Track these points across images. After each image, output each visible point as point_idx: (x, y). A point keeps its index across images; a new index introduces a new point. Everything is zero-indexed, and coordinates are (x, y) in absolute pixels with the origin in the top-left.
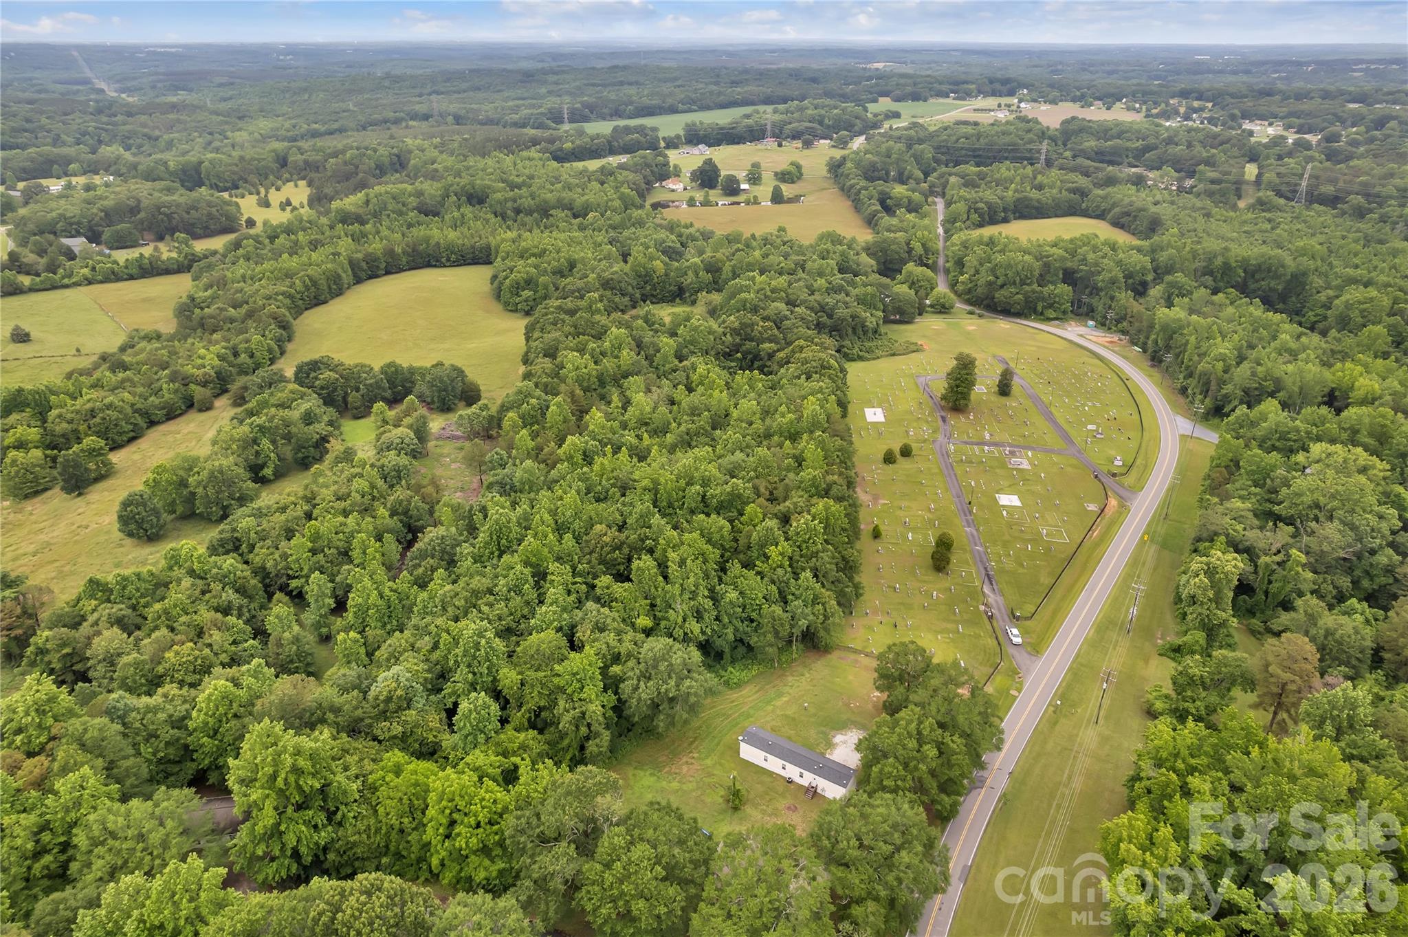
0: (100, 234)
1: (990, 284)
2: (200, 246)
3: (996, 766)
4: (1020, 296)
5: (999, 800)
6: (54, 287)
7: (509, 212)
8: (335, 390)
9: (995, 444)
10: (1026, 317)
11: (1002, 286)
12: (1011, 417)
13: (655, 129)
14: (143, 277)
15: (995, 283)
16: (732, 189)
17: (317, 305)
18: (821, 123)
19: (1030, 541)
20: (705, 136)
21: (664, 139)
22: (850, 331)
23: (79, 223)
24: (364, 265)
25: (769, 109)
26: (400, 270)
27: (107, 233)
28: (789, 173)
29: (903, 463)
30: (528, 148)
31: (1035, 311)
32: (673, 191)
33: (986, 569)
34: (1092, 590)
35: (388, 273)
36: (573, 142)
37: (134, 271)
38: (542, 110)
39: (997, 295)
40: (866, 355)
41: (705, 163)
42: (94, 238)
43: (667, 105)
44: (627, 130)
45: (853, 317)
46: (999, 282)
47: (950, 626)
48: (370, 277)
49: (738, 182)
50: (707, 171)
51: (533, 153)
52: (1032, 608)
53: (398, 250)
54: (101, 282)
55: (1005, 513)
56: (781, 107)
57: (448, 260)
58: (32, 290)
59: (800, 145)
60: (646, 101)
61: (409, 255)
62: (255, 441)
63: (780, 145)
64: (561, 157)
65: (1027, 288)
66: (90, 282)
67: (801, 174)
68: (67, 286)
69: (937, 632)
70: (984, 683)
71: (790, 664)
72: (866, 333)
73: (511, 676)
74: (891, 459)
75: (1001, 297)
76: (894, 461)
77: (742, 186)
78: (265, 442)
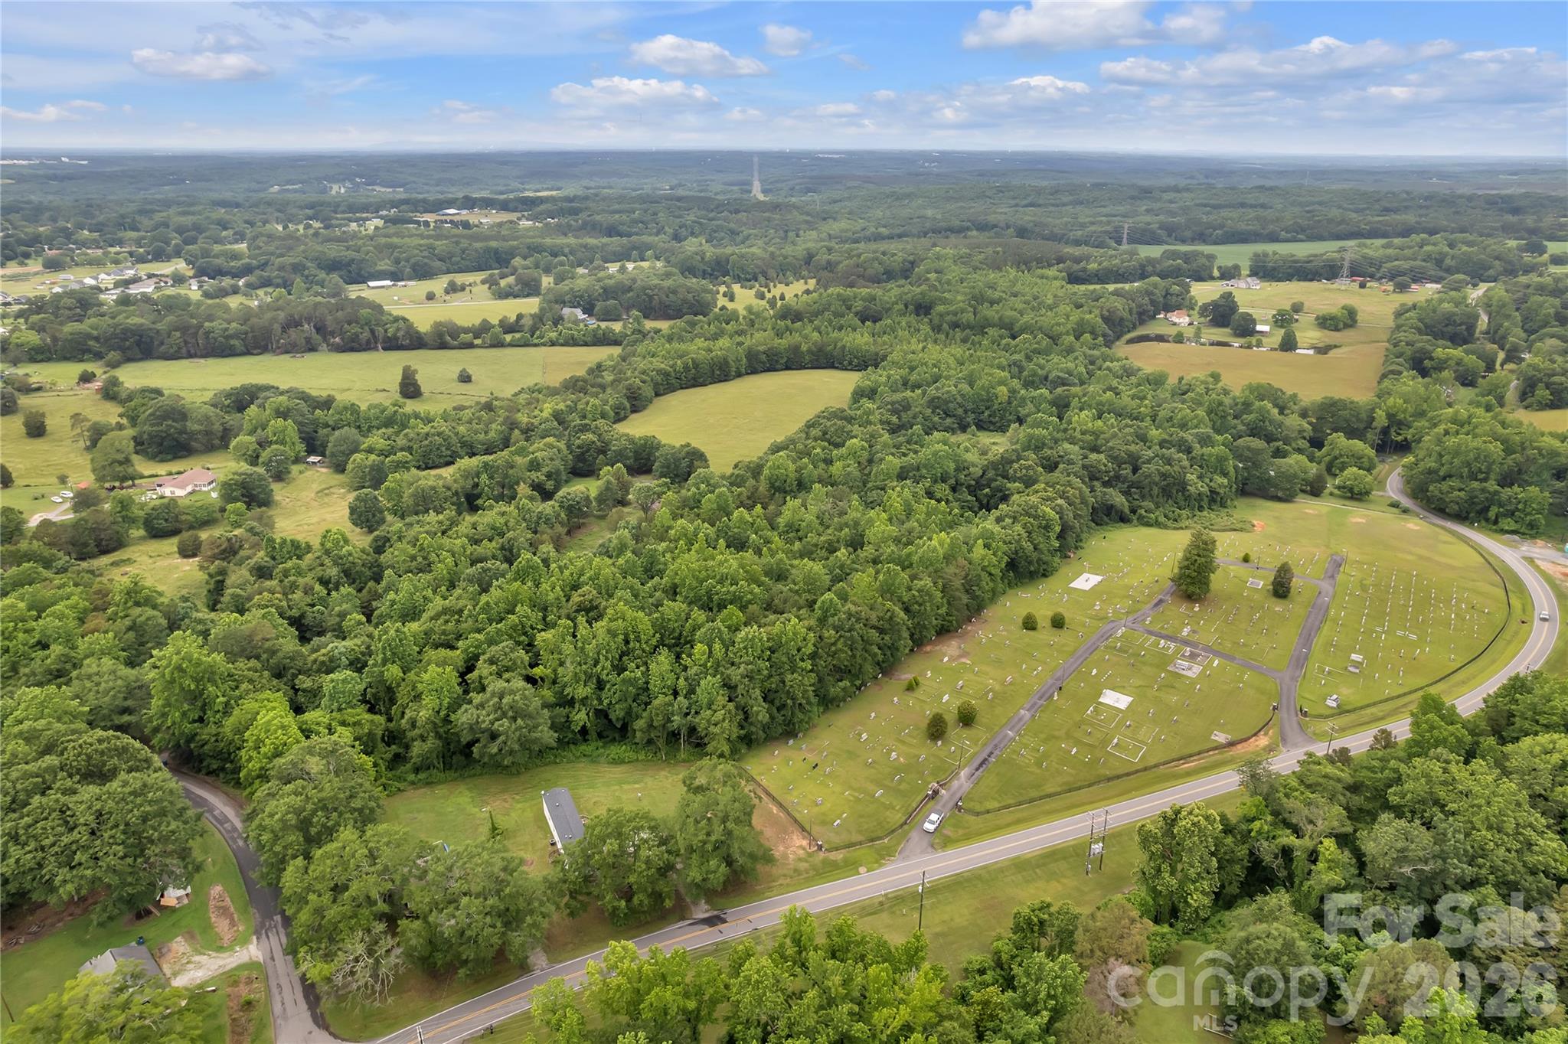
0: (593, 306)
2: (649, 325)
3: (751, 917)
4: (1462, 494)
5: (713, 944)
6: (526, 345)
9: (1184, 641)
11: (1444, 479)
12: (1251, 620)
13: (1211, 258)
14: (594, 345)
16: (1246, 329)
17: (694, 386)
18: (1438, 262)
19: (1080, 745)
20: (1274, 269)
21: (1220, 268)
22: (1156, 491)
23: (581, 297)
24: (763, 357)
25: (1379, 242)
27: (599, 306)
28: (1333, 318)
30: (1050, 265)
32: (1175, 324)
33: (991, 753)
35: (788, 368)
38: (1108, 228)
39: (1431, 488)
41: (1222, 296)
42: (589, 310)
43: (1265, 232)
44: (1175, 255)
46: (1442, 472)
48: (769, 370)
49: (1254, 322)
50: (1222, 304)
51: (1052, 272)
53: (804, 348)
54: (562, 345)
55: (1091, 709)
56: (1397, 241)
58: (511, 345)
59: (1391, 288)
60: (1242, 226)
63: (1362, 286)
64: (1074, 279)
65: (1475, 484)
66: (553, 344)
67: (1356, 322)
69: (851, 788)
70: (837, 849)
71: (678, 762)
72: (1187, 498)
73: (394, 671)
74: (1030, 624)
75: (1437, 493)
76: (1034, 629)
77: (1259, 328)
78: (484, 477)
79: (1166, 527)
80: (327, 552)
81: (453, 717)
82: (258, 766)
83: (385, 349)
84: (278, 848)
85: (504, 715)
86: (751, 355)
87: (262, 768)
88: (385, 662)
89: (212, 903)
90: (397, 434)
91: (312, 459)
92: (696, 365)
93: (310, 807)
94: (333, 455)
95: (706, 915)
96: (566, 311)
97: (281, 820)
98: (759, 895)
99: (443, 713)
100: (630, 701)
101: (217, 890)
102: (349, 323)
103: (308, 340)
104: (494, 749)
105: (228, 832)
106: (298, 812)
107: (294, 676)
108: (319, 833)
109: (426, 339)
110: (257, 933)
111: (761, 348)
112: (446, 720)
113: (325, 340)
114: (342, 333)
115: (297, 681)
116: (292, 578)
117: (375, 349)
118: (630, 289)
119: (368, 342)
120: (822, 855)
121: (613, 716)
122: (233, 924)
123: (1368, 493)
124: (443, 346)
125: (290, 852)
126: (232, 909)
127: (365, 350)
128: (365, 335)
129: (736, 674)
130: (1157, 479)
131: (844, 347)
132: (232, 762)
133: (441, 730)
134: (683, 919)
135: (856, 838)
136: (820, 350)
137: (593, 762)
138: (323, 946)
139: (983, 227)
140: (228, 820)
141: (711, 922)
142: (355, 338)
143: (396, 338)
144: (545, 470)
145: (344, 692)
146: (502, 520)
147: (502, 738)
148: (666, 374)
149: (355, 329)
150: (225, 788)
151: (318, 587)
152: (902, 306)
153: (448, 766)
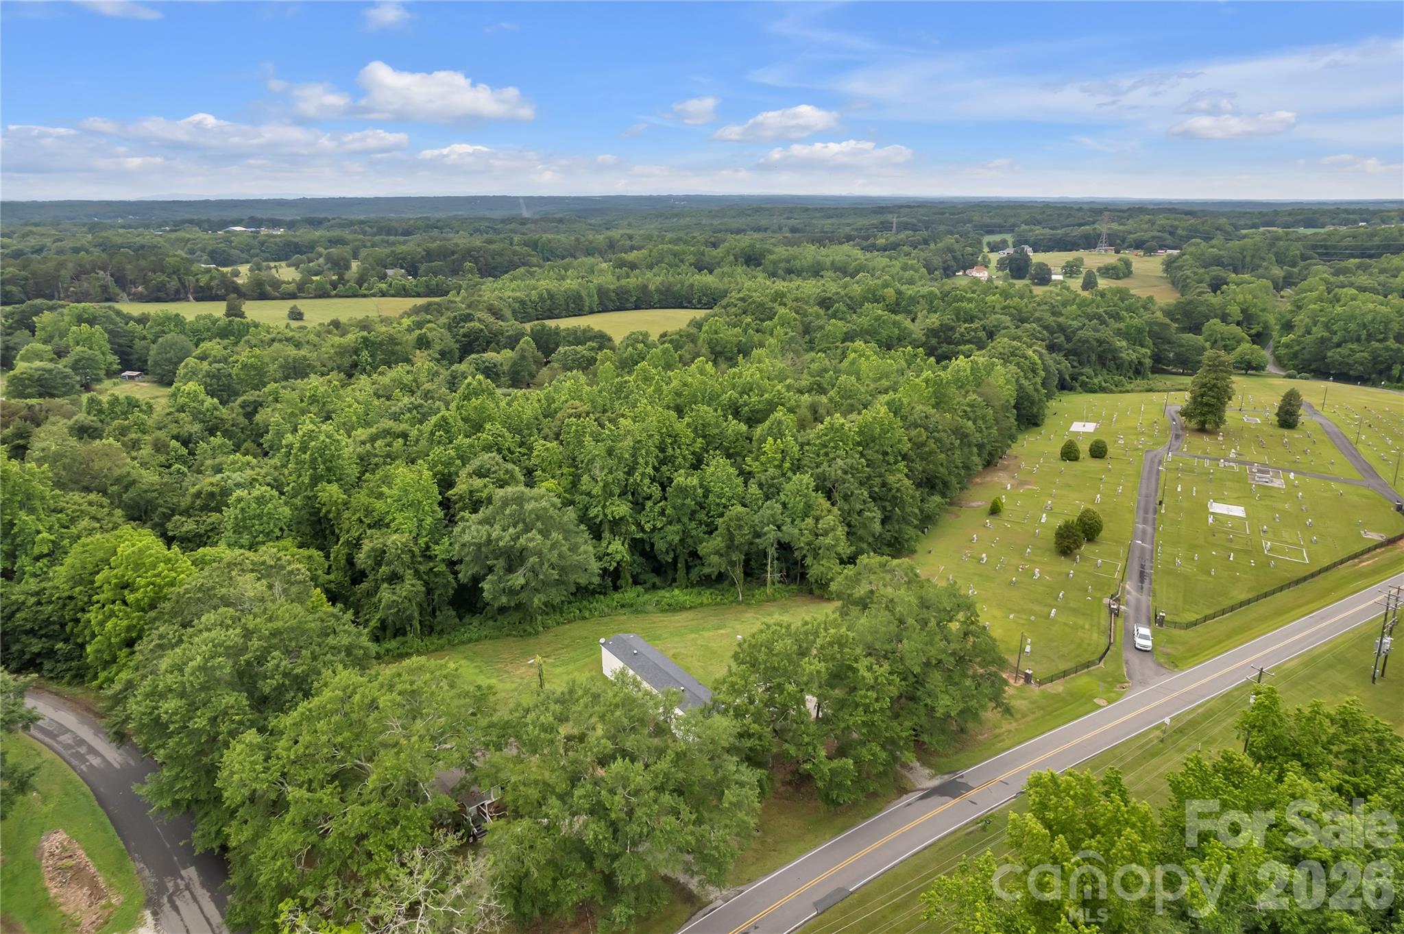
1: (1322, 341)
3: (1002, 777)
4: (1365, 354)
5: (975, 822)
6: (352, 296)
7: (780, 272)
8: (477, 339)
9: (1241, 463)
10: (1375, 384)
11: (1339, 343)
12: (1284, 445)
15: (1330, 340)
16: (1043, 278)
18: (1172, 234)
19: (1234, 550)
20: (1036, 243)
22: (1094, 357)
23: (404, 259)
24: (614, 296)
26: (651, 307)
27: (423, 268)
28: (1114, 268)
29: (1087, 464)
30: (841, 243)
31: (1389, 379)
32: (975, 278)
33: (1142, 566)
34: (1323, 619)
35: (637, 308)
36: (887, 239)
37: (421, 290)
39: (1329, 354)
40: (1113, 388)
41: (1016, 252)
45: (1100, 342)
46: (1336, 339)
47: (1036, 608)
48: (619, 309)
49: (1049, 272)
50: (1016, 259)
52: (1192, 617)
53: (652, 287)
54: (393, 296)
55: (1210, 520)
57: (700, 302)
58: (337, 296)
59: (1141, 253)
60: (987, 220)
61: (661, 293)
62: (356, 352)
63: (1117, 252)
65: (1377, 345)
66: (383, 295)
67: (1130, 274)
68: (365, 296)
69: (1012, 611)
70: (1051, 679)
71: (760, 603)
72: (1119, 367)
73: (331, 492)
74: (1070, 453)
75: (1337, 357)
76: (1076, 459)
77: (1054, 277)
78: (365, 354)
79: (1112, 392)
80: (181, 409)
81: (437, 550)
82: (125, 623)
83: (197, 299)
84: (200, 722)
85: (528, 529)
86: (602, 292)
87: (129, 629)
88: (315, 480)
89: (47, 863)
90: (236, 344)
91: (128, 373)
92: (551, 296)
93: (255, 643)
94: (156, 364)
95: (935, 782)
96: (390, 272)
97: (203, 668)
98: (992, 746)
99: (422, 541)
100: (686, 520)
101: (56, 840)
102: (154, 272)
103: (105, 288)
104: (518, 579)
105: (68, 747)
106: (234, 652)
107: (167, 517)
108: (280, 689)
109: (244, 290)
110: (153, 904)
111: (612, 287)
112: (427, 555)
113: (124, 290)
114: (145, 282)
115: (169, 525)
116: (133, 436)
117: (186, 299)
118: (453, 253)
119: (177, 292)
120: (1035, 689)
121: (660, 545)
122: (96, 893)
123: (1263, 368)
124: (263, 296)
125: (224, 728)
126: (93, 869)
127: (173, 300)
128: (174, 284)
129: (835, 469)
130: (1095, 343)
131: (692, 285)
132: (66, 641)
133: (422, 568)
134: (903, 791)
135: (1063, 666)
136: (668, 290)
137: (637, 612)
138: (331, 892)
139: (758, 229)
140: (65, 730)
141: (951, 789)
142: (161, 287)
143: (210, 288)
144: (438, 347)
145: (260, 517)
146: (410, 377)
147: (534, 559)
148: (522, 303)
149: (164, 277)
150: (54, 686)
151: (174, 443)
152: (732, 258)
153: (428, 630)
